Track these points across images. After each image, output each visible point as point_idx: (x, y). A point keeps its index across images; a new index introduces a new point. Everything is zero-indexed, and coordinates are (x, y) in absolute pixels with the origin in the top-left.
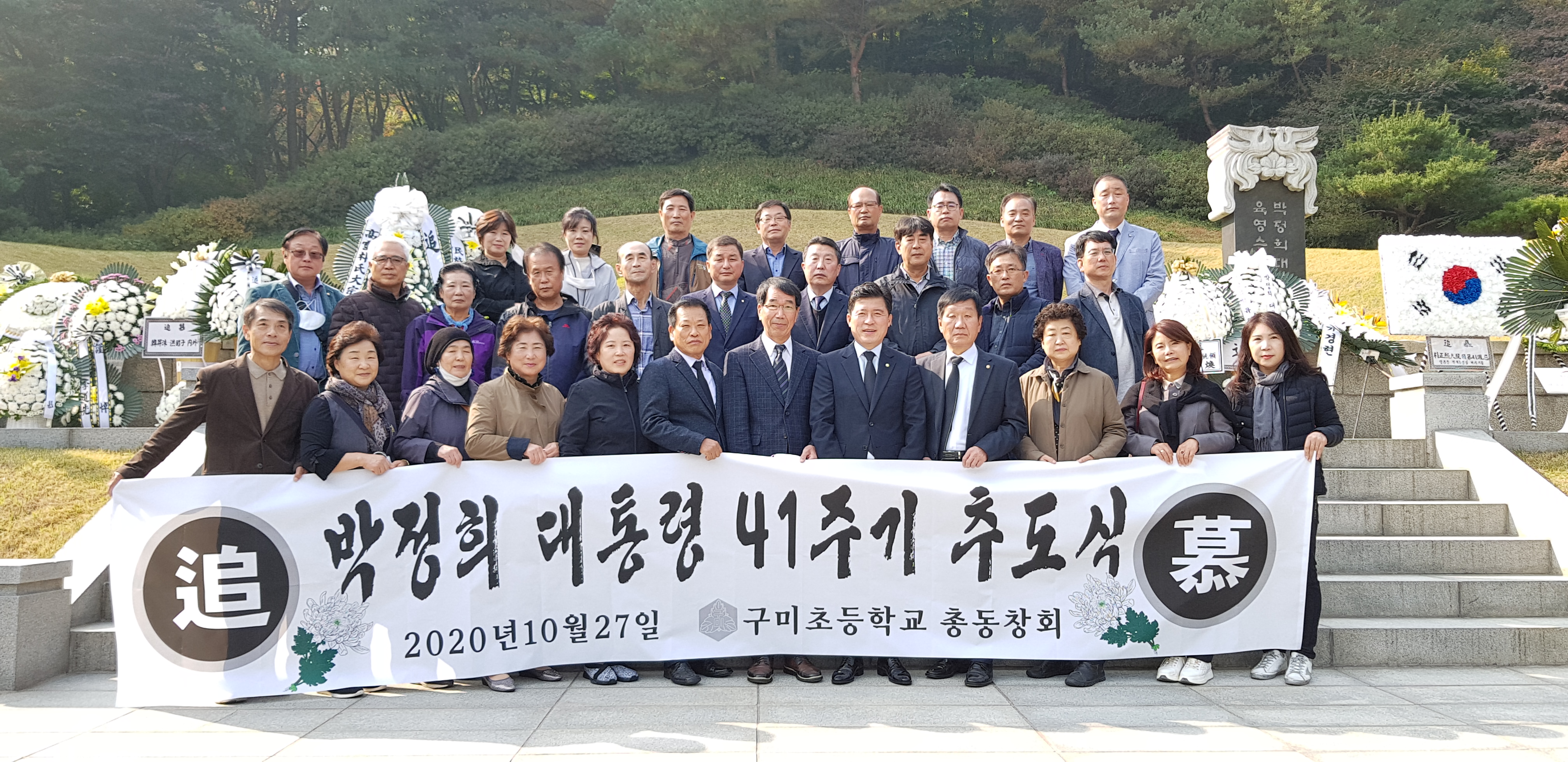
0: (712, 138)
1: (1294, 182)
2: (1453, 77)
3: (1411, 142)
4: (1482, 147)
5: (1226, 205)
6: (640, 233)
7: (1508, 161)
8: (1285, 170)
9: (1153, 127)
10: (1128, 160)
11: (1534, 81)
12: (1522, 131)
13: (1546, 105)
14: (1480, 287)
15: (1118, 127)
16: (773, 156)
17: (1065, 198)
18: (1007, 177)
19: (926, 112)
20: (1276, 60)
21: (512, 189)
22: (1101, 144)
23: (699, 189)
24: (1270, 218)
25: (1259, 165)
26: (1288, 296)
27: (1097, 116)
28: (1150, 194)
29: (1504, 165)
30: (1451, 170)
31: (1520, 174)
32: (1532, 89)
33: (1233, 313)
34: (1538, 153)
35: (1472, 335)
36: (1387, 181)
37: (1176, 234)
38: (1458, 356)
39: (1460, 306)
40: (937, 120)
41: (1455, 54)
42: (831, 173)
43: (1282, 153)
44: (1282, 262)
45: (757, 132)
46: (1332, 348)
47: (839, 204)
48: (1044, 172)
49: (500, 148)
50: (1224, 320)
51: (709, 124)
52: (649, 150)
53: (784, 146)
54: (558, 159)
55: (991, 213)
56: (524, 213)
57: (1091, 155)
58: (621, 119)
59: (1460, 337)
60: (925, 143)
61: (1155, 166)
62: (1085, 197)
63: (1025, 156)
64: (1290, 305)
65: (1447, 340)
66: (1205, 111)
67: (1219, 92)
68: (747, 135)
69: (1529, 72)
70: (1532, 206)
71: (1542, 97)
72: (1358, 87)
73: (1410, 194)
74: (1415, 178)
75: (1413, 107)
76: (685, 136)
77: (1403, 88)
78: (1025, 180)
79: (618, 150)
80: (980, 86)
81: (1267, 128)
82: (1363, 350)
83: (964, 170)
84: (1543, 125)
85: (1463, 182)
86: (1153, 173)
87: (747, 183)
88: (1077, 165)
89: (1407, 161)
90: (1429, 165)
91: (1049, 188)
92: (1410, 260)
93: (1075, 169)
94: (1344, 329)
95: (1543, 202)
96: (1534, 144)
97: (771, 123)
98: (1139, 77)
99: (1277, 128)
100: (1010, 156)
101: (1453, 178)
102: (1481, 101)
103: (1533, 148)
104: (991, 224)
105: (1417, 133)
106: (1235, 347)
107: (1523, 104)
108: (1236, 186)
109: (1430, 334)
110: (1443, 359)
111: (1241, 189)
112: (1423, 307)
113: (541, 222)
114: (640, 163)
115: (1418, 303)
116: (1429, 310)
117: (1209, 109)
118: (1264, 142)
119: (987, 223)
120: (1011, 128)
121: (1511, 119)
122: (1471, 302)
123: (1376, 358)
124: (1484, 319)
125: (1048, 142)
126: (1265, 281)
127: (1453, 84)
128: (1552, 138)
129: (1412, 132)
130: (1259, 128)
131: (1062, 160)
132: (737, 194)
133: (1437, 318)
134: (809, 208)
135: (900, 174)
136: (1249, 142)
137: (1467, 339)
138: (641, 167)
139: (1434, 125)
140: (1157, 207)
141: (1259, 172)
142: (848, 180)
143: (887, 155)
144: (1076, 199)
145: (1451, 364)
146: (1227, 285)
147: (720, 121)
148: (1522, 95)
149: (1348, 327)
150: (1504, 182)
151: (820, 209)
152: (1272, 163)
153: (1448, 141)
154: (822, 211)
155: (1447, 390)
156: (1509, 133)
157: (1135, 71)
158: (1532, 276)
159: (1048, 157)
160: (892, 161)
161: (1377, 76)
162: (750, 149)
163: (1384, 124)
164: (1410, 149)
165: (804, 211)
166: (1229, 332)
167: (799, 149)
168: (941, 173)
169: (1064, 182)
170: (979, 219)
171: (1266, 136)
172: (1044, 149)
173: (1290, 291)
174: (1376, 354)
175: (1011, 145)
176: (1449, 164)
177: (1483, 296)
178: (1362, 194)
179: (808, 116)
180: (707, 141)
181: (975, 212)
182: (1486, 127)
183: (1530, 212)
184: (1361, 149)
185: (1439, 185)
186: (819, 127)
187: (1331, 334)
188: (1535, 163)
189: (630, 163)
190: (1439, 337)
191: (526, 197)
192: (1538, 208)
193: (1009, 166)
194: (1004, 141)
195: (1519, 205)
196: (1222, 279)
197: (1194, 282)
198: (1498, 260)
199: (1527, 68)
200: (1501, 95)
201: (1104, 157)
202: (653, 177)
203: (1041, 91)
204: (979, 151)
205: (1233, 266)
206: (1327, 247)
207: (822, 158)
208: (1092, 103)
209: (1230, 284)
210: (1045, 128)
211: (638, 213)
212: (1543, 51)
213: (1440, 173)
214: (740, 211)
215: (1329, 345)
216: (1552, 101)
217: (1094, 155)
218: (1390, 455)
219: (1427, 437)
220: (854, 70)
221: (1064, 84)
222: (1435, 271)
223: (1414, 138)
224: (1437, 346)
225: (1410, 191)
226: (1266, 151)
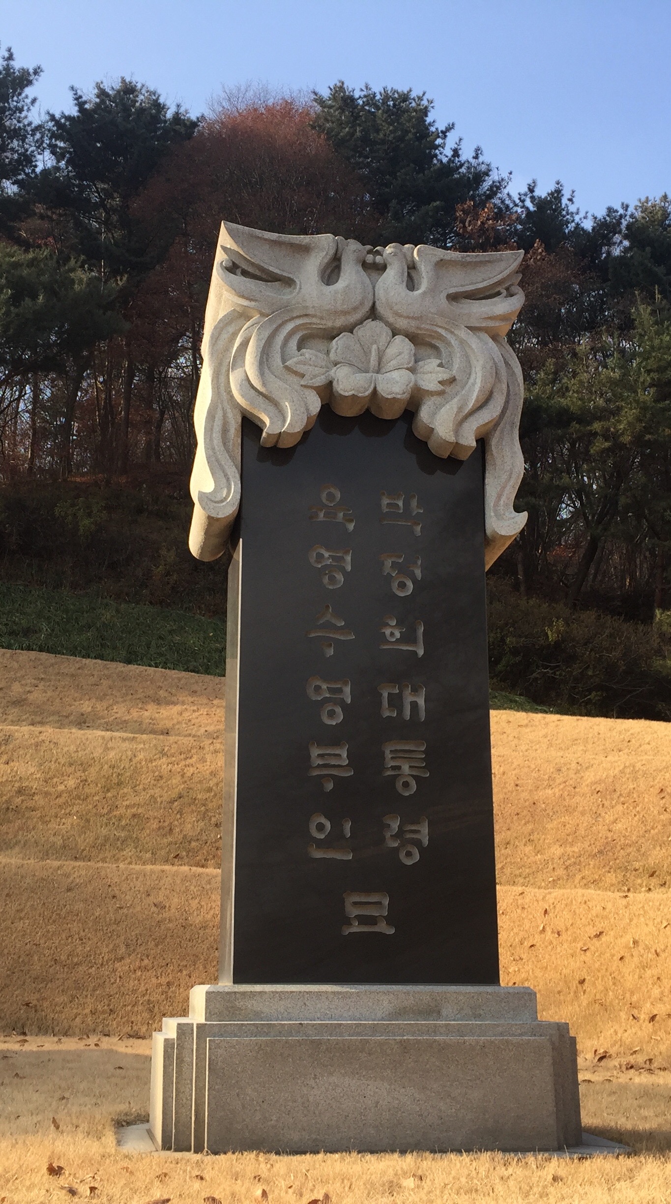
1: (443, 423)
8: (414, 380)
24: (370, 542)
25: (322, 361)
43: (402, 323)
81: (353, 247)
99: (389, 249)
108: (247, 428)
111: (261, 436)
118: (341, 284)
130: (326, 241)
136: (290, 283)
141: (320, 381)
152: (367, 353)
171: (351, 268)
226: (345, 313)
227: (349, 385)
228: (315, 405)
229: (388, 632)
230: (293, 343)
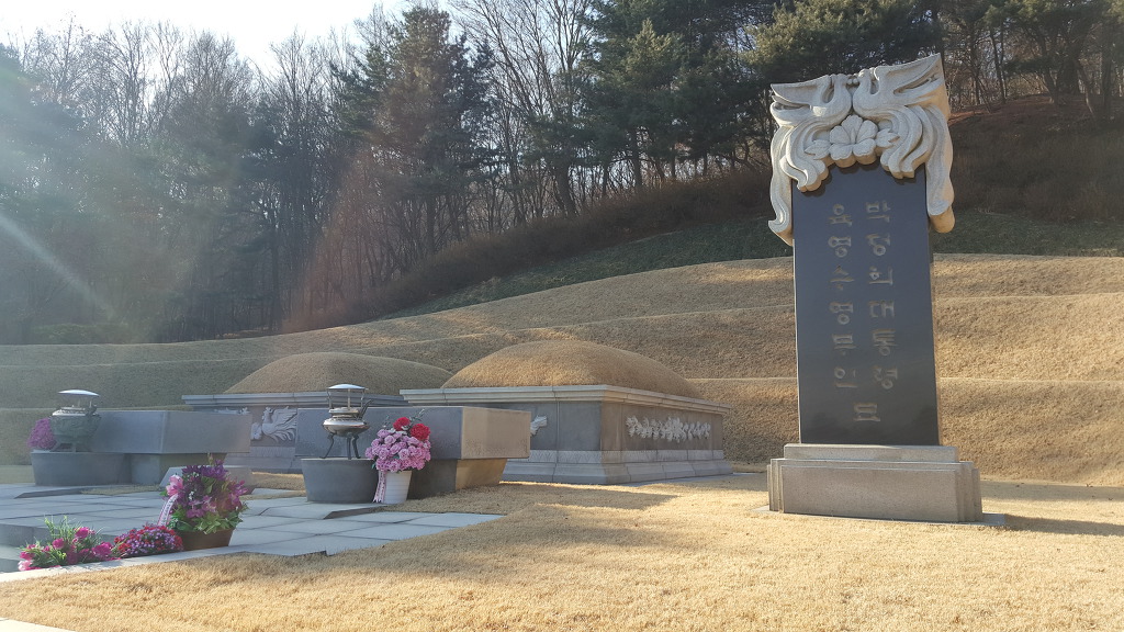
1: (897, 161)
8: (876, 143)
24: (860, 230)
25: (826, 144)
43: (867, 114)
99: (860, 73)
108: (794, 186)
111: (800, 187)
118: (834, 100)
130: (824, 80)
136: (807, 107)
141: (824, 155)
152: (849, 135)
171: (839, 91)
226: (835, 116)
227: (840, 154)
228: (822, 168)
229: (872, 275)
230: (810, 138)
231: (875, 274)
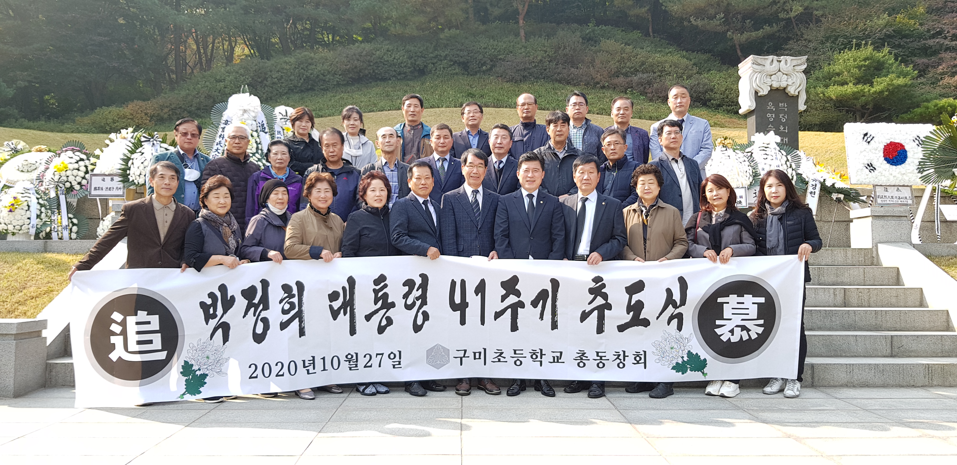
0: (433, 64)
1: (792, 91)
2: (891, 26)
3: (865, 65)
4: (908, 69)
5: (750, 104)
6: (390, 122)
7: (924, 77)
8: (787, 83)
9: (705, 57)
10: (689, 77)
11: (941, 28)
12: (933, 59)
13: (949, 43)
14: (906, 155)
15: (684, 57)
16: (471, 75)
17: (651, 100)
18: (615, 88)
19: (565, 48)
20: (782, 15)
21: (312, 96)
22: (673, 67)
23: (425, 96)
24: (777, 112)
25: (770, 80)
26: (788, 160)
27: (670, 50)
28: (703, 98)
29: (922, 80)
30: (890, 83)
31: (932, 86)
32: (939, 33)
33: (754, 171)
34: (943, 72)
35: (901, 184)
36: (849, 90)
37: (719, 123)
38: (892, 197)
39: (894, 167)
40: (571, 52)
41: (892, 11)
42: (506, 85)
43: (785, 72)
44: (784, 140)
45: (461, 60)
46: (815, 192)
47: (512, 105)
48: (638, 85)
49: (304, 70)
50: (748, 175)
51: (432, 55)
52: (395, 71)
53: (478, 69)
54: (339, 77)
55: (605, 110)
56: (319, 110)
57: (667, 74)
58: (378, 52)
59: (894, 186)
60: (564, 67)
61: (706, 81)
62: (663, 100)
63: (626, 75)
64: (789, 166)
65: (886, 187)
66: (737, 47)
67: (746, 35)
68: (455, 62)
69: (939, 23)
70: (939, 106)
71: (946, 38)
72: (832, 32)
73: (864, 98)
74: (867, 88)
75: (866, 44)
76: (417, 63)
77: (860, 32)
78: (626, 90)
79: (376, 71)
80: (599, 32)
81: (775, 57)
82: (833, 194)
83: (588, 83)
84: (947, 55)
85: (896, 90)
86: (705, 85)
87: (455, 92)
88: (658, 80)
89: (862, 77)
90: (875, 80)
91: (640, 94)
92: (864, 138)
93: (657, 83)
94: (822, 181)
95: (946, 103)
96: (941, 67)
97: (470, 55)
98: (697, 26)
99: (782, 57)
100: (617, 74)
101: (891, 88)
102: (908, 40)
103: (940, 69)
104: (605, 116)
105: (868, 60)
106: (755, 192)
107: (934, 42)
108: (756, 93)
109: (876, 184)
110: (883, 199)
111: (759, 94)
112: (871, 167)
113: (329, 116)
114: (390, 79)
115: (868, 165)
116: (875, 169)
117: (740, 46)
118: (774, 65)
119: (602, 116)
120: (618, 58)
121: (926, 51)
122: (901, 164)
123: (842, 199)
124: (908, 174)
125: (641, 66)
126: (774, 151)
127: (891, 30)
128: (952, 63)
129: (865, 60)
130: (771, 57)
131: (650, 76)
132: (449, 98)
133: (880, 174)
134: (493, 107)
135: (549, 86)
136: (764, 66)
137: (898, 187)
138: (390, 82)
139: (879, 55)
140: (708, 106)
141: (770, 84)
142: (517, 89)
143: (541, 74)
144: (657, 102)
145: (888, 202)
146: (750, 153)
147: (439, 53)
148: (933, 37)
149: (824, 180)
150: (922, 91)
151: (500, 107)
152: (779, 79)
153: (887, 65)
154: (501, 109)
155: (886, 218)
156: (925, 60)
157: (693, 22)
158: (938, 148)
159: (640, 75)
160: (544, 78)
161: (844, 25)
162: (457, 71)
163: (848, 54)
164: (864, 70)
165: (490, 109)
166: (751, 183)
167: (487, 70)
168: (575, 85)
169: (650, 90)
170: (598, 114)
171: (775, 62)
172: (638, 70)
173: (789, 157)
174: (842, 196)
175: (617, 68)
176: (888, 79)
177: (908, 160)
178: (834, 98)
179: (493, 50)
180: (430, 66)
181: (595, 109)
182: (910, 57)
183: (938, 109)
184: (834, 70)
185: (882, 92)
186: (500, 57)
187: (814, 184)
188: (941, 78)
189: (384, 80)
190: (881, 186)
191: (320, 101)
192: (943, 107)
193: (616, 81)
194: (613, 65)
195: (931, 105)
196: (747, 150)
197: (730, 152)
198: (918, 138)
199: (936, 20)
200: (920, 37)
201: (675, 75)
202: (398, 88)
203: (636, 34)
204: (598, 71)
205: (754, 142)
206: (812, 131)
207: (501, 76)
208: (667, 42)
209: (752, 153)
210: (638, 57)
211: (389, 110)
212: (947, 9)
213: (882, 85)
214: (451, 109)
215: (813, 191)
216: (952, 40)
217: (669, 74)
218: (850, 257)
219: (873, 247)
220: (521, 22)
221: (650, 30)
222: (879, 145)
223: (867, 63)
224: (880, 191)
225: (864, 96)
226: (774, 71)
227: (775, 85)
228: (769, 89)
230: (765, 77)
231: (782, 128)
